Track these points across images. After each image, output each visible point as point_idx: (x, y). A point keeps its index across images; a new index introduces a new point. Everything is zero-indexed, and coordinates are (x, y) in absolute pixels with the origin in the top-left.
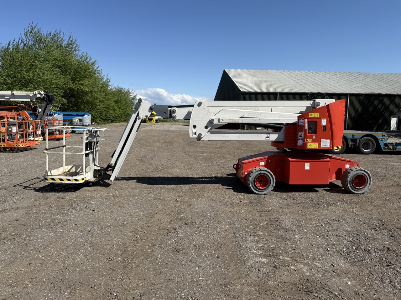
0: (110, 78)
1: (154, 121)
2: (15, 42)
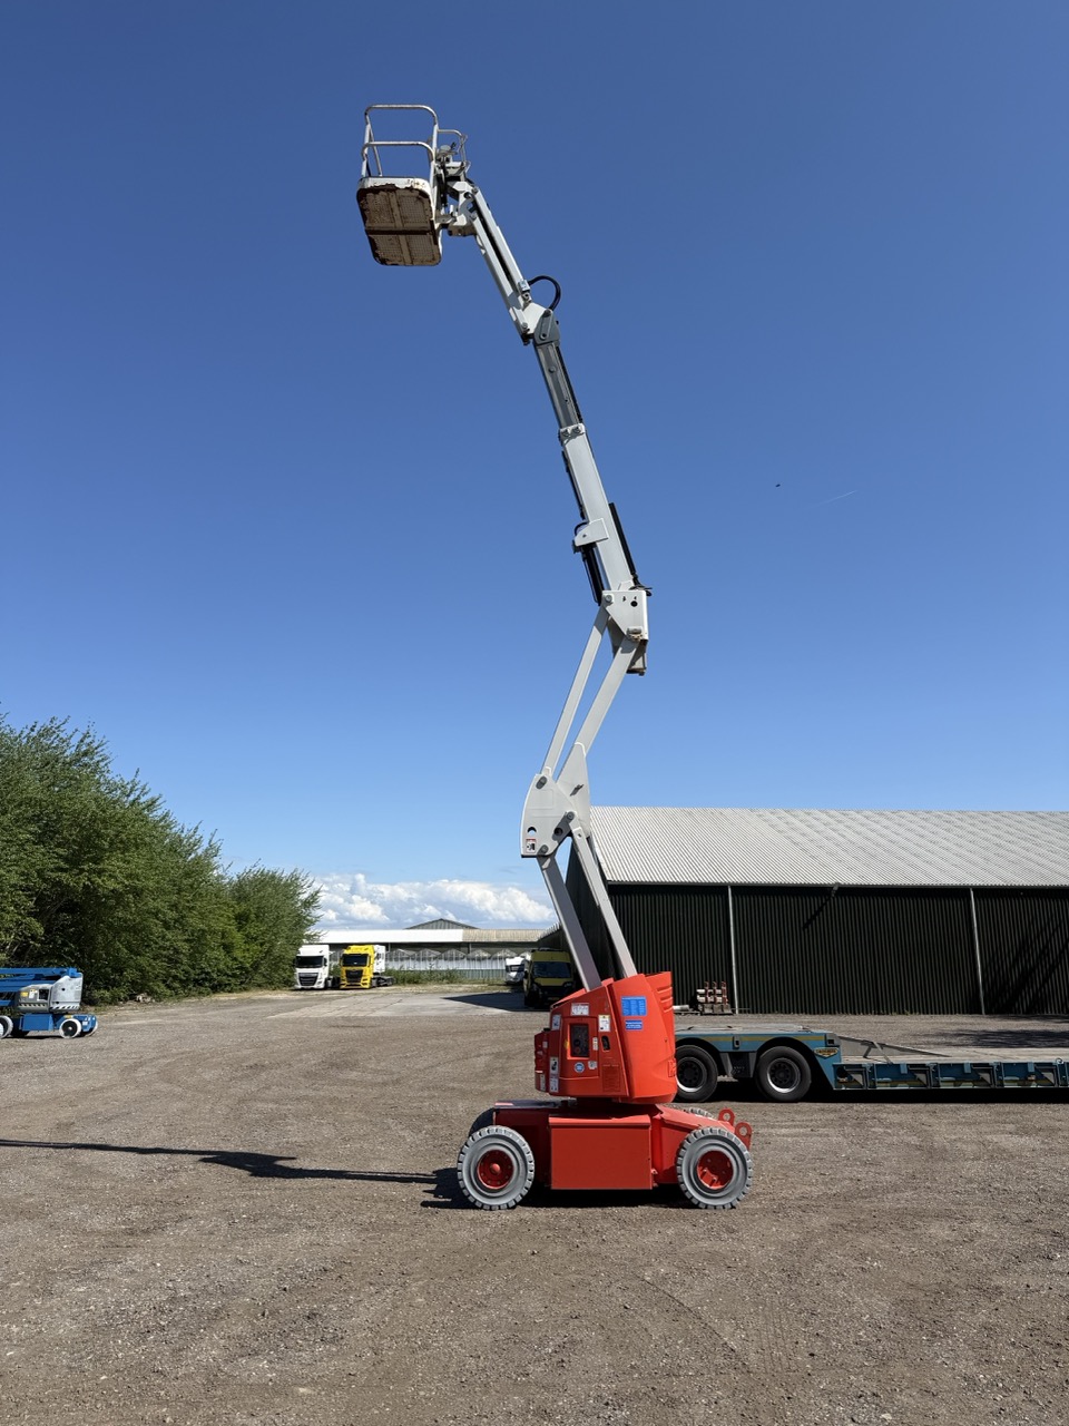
0: (219, 844)
1: (368, 982)
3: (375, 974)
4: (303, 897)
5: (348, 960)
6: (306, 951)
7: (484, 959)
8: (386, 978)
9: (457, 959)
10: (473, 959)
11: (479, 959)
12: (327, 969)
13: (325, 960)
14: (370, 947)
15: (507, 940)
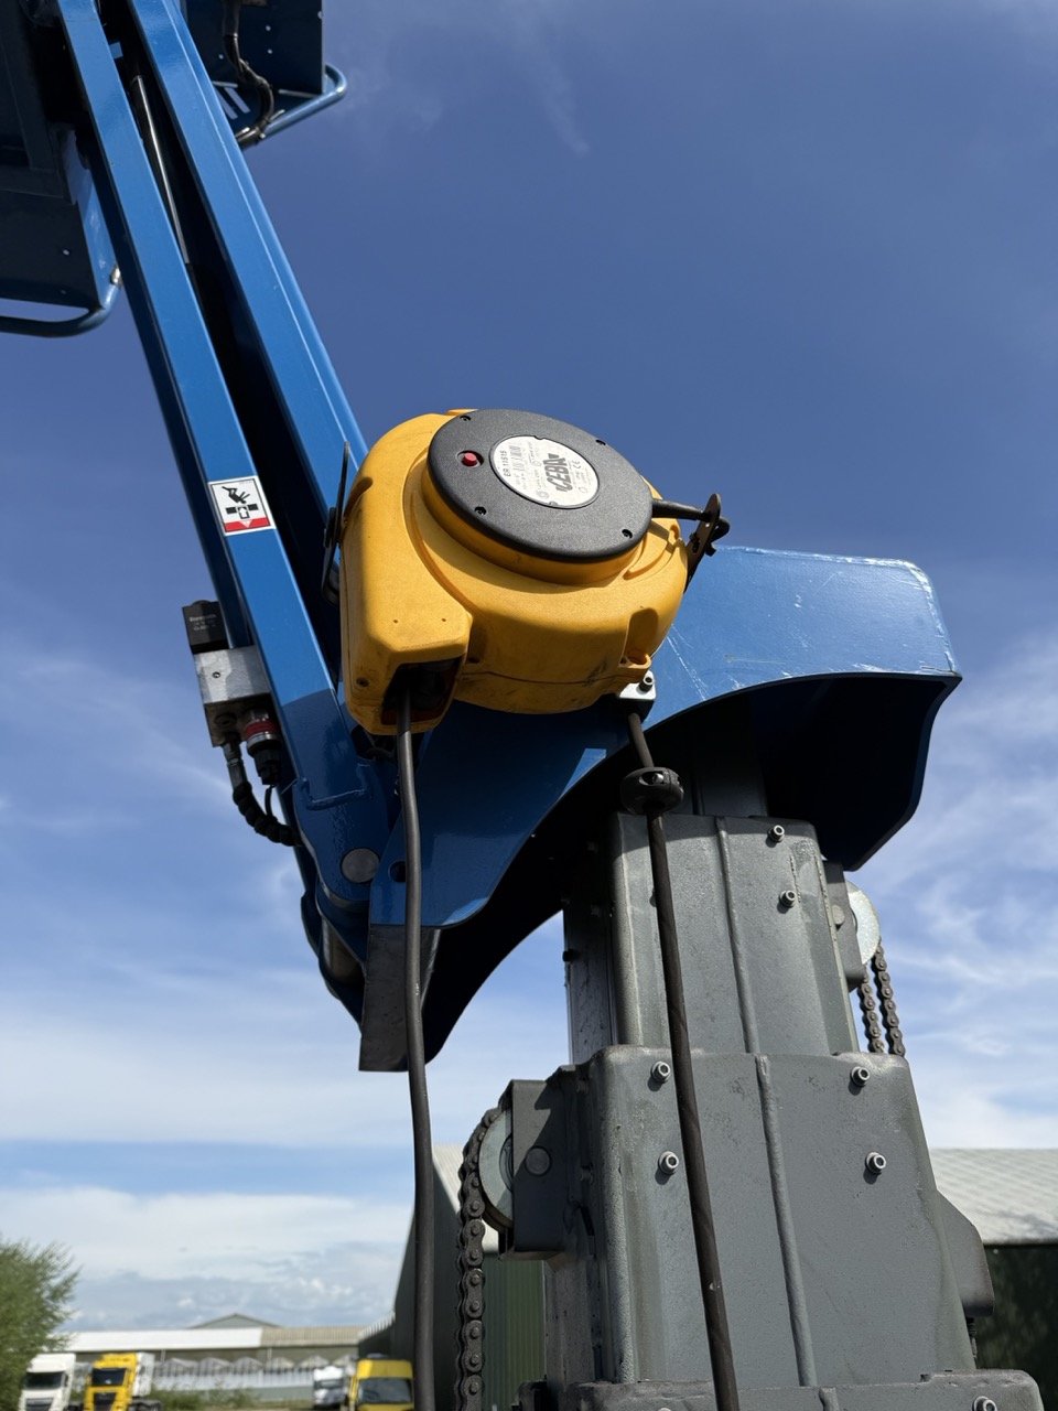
3: (134, 1398)
4: (55, 1282)
5: (98, 1377)
6: (42, 1363)
7: (286, 1371)
8: (149, 1402)
9: (250, 1372)
10: (271, 1372)
11: (279, 1372)
12: (68, 1390)
13: (67, 1378)
14: (131, 1356)
15: (318, 1342)
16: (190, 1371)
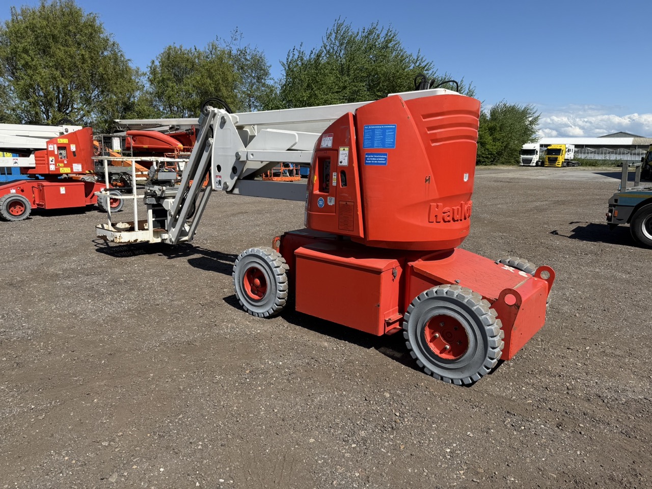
0: (474, 89)
1: (560, 163)
2: (295, 50)
5: (550, 152)
6: (527, 146)
11: (639, 154)
12: (538, 156)
13: (537, 152)
16: (595, 153)
